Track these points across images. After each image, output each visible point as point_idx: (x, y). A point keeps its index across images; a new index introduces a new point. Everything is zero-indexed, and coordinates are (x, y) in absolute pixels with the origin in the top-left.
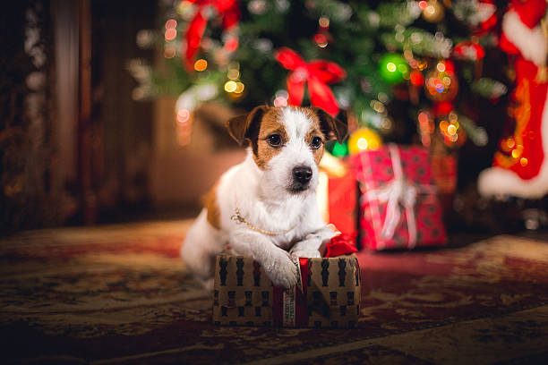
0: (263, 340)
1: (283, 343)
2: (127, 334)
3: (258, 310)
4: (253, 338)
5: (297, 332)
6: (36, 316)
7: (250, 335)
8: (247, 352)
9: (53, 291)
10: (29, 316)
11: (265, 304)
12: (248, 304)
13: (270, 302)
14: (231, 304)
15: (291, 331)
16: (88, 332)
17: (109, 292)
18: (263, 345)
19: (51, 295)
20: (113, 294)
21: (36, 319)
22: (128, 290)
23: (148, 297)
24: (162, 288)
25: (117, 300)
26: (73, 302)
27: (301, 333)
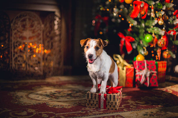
0: (94, 111)
1: (98, 112)
2: (66, 108)
3: (95, 105)
4: (93, 111)
5: (103, 110)
6: (48, 102)
7: (93, 110)
8: (89, 114)
9: (54, 95)
10: (47, 102)
11: (97, 104)
12: (93, 103)
13: (98, 103)
14: (90, 103)
15: (102, 109)
16: (58, 107)
17: (66, 96)
18: (94, 113)
19: (53, 96)
20: (67, 97)
21: (48, 103)
22: (71, 96)
23: (75, 98)
24: (79, 96)
25: (68, 99)
26: (58, 99)
27: (104, 110)
